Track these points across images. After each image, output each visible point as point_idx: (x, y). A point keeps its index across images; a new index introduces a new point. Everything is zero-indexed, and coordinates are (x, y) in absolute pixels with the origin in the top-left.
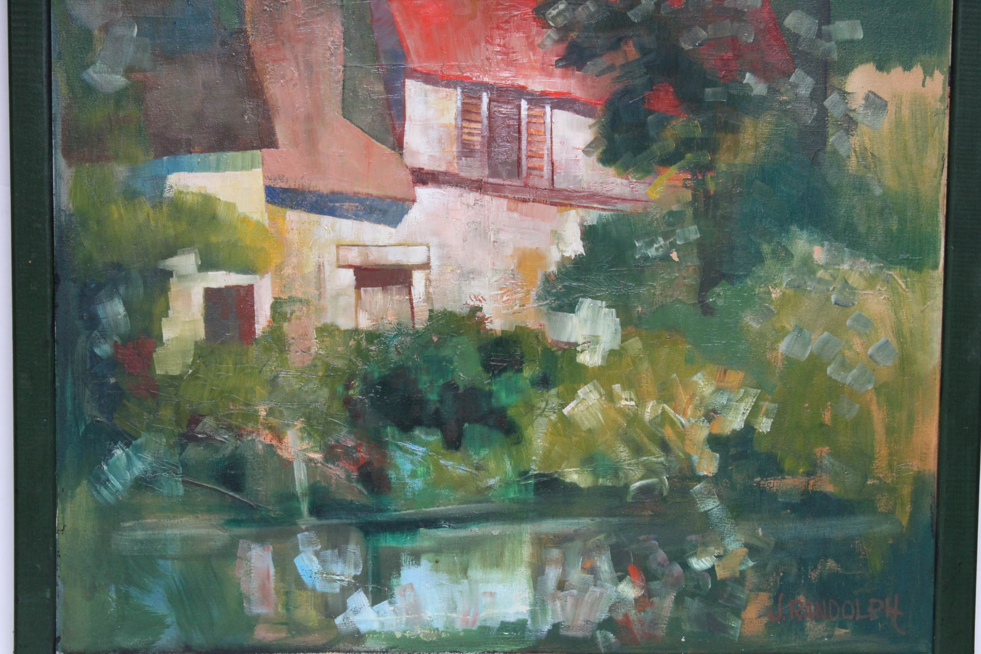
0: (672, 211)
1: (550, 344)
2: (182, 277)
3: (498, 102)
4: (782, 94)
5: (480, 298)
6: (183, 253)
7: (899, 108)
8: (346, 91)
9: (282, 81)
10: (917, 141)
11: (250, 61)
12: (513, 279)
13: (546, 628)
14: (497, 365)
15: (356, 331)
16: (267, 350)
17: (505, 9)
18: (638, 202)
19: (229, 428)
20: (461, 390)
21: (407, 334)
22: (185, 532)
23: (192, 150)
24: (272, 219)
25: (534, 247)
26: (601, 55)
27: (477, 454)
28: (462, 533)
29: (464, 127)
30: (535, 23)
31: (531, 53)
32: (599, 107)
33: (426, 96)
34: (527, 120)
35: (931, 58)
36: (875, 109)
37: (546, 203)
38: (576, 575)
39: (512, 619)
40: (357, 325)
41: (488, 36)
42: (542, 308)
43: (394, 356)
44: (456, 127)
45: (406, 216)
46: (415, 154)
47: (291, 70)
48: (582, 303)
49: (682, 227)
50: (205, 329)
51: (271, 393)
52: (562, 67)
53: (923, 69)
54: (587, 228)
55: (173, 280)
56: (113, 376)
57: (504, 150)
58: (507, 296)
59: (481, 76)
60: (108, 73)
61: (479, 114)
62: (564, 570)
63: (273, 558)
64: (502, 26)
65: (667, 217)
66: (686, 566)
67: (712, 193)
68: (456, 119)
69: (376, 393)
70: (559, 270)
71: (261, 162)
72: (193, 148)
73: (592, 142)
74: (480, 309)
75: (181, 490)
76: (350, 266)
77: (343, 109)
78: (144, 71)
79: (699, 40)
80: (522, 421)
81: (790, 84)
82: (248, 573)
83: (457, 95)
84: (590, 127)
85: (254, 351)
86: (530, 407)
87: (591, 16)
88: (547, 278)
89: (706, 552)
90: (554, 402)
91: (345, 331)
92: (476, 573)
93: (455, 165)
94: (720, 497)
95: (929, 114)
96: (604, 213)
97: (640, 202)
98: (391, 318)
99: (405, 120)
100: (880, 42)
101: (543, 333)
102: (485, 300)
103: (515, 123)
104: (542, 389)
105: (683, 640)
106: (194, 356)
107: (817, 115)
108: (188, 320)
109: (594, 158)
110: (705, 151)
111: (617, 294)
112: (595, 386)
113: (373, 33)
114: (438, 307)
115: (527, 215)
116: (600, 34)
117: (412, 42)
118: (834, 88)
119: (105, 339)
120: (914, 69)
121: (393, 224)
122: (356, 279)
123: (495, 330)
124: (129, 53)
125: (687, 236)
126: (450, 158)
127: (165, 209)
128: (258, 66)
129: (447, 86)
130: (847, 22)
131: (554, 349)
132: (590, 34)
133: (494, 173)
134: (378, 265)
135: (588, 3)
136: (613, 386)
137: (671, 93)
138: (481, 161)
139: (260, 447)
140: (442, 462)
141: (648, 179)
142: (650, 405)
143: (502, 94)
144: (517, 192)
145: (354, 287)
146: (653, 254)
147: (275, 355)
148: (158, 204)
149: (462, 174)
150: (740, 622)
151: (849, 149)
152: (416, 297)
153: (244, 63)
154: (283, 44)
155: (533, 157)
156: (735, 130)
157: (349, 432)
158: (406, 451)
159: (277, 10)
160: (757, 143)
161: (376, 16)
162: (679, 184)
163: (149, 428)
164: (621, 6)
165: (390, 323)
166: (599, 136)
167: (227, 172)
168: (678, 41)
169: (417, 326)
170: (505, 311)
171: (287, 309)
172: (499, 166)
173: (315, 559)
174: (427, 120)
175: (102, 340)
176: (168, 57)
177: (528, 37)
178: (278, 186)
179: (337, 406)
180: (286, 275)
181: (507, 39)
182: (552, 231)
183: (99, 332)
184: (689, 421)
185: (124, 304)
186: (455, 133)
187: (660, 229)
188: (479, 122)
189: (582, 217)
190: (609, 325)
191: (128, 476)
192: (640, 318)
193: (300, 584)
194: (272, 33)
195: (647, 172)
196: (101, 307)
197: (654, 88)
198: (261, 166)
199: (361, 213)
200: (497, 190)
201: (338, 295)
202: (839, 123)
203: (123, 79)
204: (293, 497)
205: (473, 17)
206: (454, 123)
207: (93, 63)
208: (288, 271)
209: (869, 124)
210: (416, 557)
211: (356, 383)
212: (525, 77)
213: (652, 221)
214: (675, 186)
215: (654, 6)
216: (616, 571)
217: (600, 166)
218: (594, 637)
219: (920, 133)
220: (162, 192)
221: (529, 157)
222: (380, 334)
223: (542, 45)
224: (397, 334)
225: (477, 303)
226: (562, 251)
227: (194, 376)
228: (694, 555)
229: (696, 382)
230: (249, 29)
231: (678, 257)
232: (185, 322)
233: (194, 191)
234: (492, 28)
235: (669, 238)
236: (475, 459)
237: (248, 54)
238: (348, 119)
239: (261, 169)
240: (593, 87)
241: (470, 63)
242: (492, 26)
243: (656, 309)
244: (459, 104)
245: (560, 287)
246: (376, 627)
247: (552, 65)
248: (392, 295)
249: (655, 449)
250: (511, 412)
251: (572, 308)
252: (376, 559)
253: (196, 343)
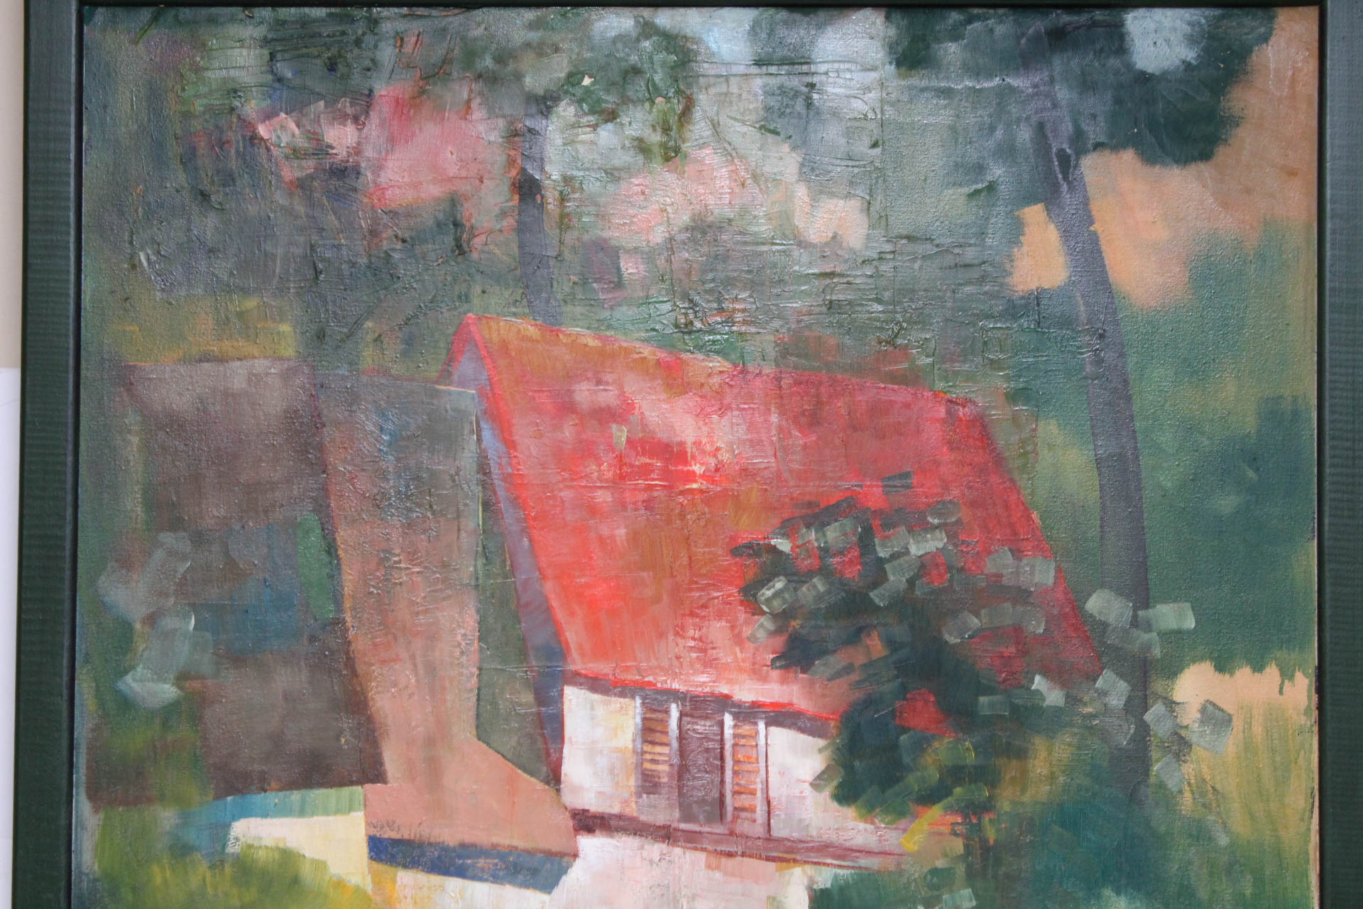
0: (936, 868)
3: (692, 716)
4: (1085, 704)
7: (1248, 724)
8: (482, 703)
9: (393, 690)
10: (1275, 769)
11: (350, 663)
17: (702, 589)
18: (888, 857)
23: (266, 787)
24: (377, 883)
26: (835, 651)
29: (646, 752)
30: (742, 608)
31: (738, 649)
32: (832, 724)
33: (592, 708)
34: (732, 742)
35: (1290, 655)
36: (1215, 725)
37: (760, 858)
41: (677, 626)
44: (634, 751)
45: (564, 878)
46: (577, 789)
47: (406, 675)
49: (951, 891)
52: (780, 668)
53: (1280, 670)
54: (818, 894)
57: (701, 783)
59: (668, 682)
60: (153, 680)
61: (666, 733)
64: (697, 612)
65: (929, 877)
67: (992, 842)
68: (634, 741)
71: (362, 803)
72: (269, 784)
73: (823, 772)
77: (477, 727)
78: (204, 678)
79: (969, 631)
81: (1096, 691)
83: (635, 707)
84: (820, 751)
87: (820, 597)
93: (633, 805)
95: (1290, 732)
96: (841, 872)
97: (891, 857)
99: (563, 741)
100: (1220, 632)
103: (716, 746)
107: (1135, 733)
109: (827, 793)
110: (981, 784)
113: (519, 623)
115: (733, 875)
116: (833, 623)
117: (574, 634)
118: (1158, 697)
120: (1268, 670)
121: (546, 888)
124: (183, 653)
125: (959, 903)
126: (626, 795)
127: (228, 869)
128: (360, 668)
129: (622, 695)
130: (1172, 605)
132: (819, 623)
133: (688, 817)
135: (815, 580)
137: (931, 704)
138: (668, 799)
141: (903, 823)
143: (697, 706)
144: (718, 842)
148: (218, 863)
149: (643, 818)
151: (1181, 781)
153: (342, 666)
154: (395, 638)
155: (741, 793)
156: (1021, 754)
159: (388, 592)
160: (1053, 773)
161: (524, 600)
162: (945, 829)
164: (861, 584)
166: (833, 763)
167: (315, 818)
168: (940, 632)
172: (694, 805)
174: (593, 742)
176: (237, 658)
177: (733, 628)
178: (386, 836)
181: (704, 630)
182: (768, 898)
186: (632, 760)
187: (920, 894)
188: (666, 745)
189: (811, 877)
194: (380, 624)
195: (901, 813)
197: (908, 696)
198: (362, 807)
199: (501, 873)
200: (692, 840)
202: (1166, 745)
203: (174, 689)
205: (657, 599)
206: (631, 746)
207: (133, 668)
209: (1207, 746)
212: (730, 682)
213: (909, 883)
214: (941, 834)
215: (907, 584)
217: (835, 805)
219: (1278, 759)
220: (224, 846)
221: (735, 793)
223: (752, 638)
230: (348, 619)
233: (269, 845)
234: (684, 615)
235: (933, 907)
237: (347, 653)
238: (484, 742)
239: (363, 813)
240: (824, 696)
241: (654, 663)
242: (682, 612)
244: (638, 720)
247: (767, 666)
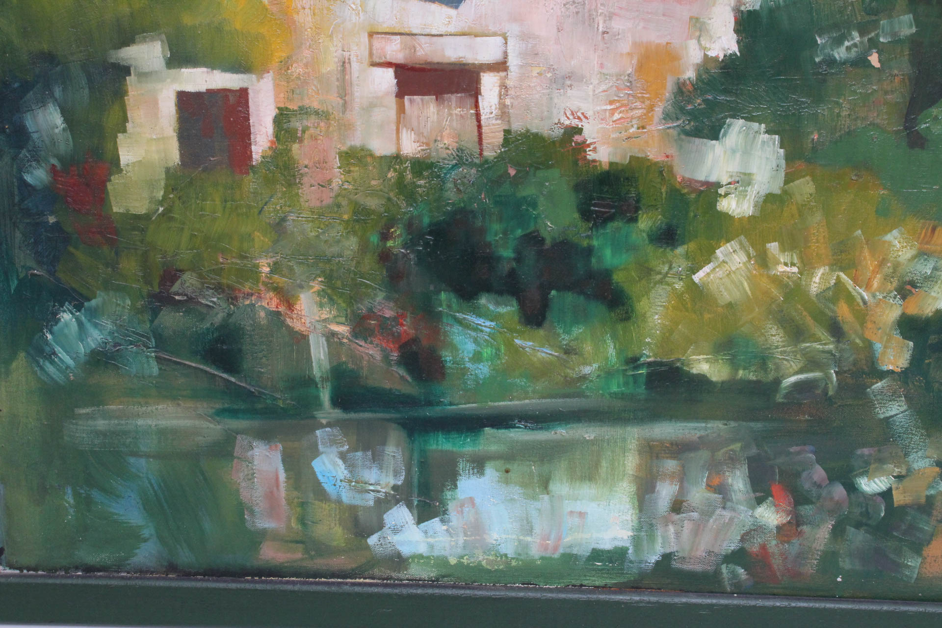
1: (680, 183)
2: (144, 76)
5: (579, 114)
6: (144, 40)
12: (630, 88)
13: (653, 558)
14: (600, 212)
15: (397, 158)
16: (270, 181)
19: (219, 288)
20: (548, 242)
21: (472, 165)
22: (164, 423)
25: (663, 41)
27: (568, 333)
28: (542, 436)
38: (698, 494)
39: (607, 546)
40: (399, 149)
42: (671, 131)
43: (451, 195)
48: (729, 126)
49: (890, 17)
50: (180, 151)
51: (275, 242)
54: (745, 16)
55: (131, 80)
56: (52, 213)
58: (620, 112)
62: (681, 487)
63: (284, 461)
66: (852, 488)
69: (426, 244)
70: (699, 77)
74: (579, 131)
75: (155, 369)
76: (389, 64)
80: (633, 290)
82: (250, 478)
85: (250, 183)
86: (646, 271)
88: (680, 89)
89: (880, 472)
90: (680, 265)
91: (381, 157)
92: (560, 487)
94: (909, 399)
98: (447, 143)
101: (670, 168)
102: (586, 118)
104: (665, 245)
105: (839, 579)
106: (166, 187)
108: (154, 137)
111: (783, 114)
112: (741, 244)
114: (517, 126)
119: (38, 161)
121: (452, 3)
122: (398, 84)
123: (600, 162)
125: (897, 30)
131: (686, 191)
134: (430, 63)
136: (768, 245)
139: (262, 314)
140: (518, 342)
142: (820, 272)
145: (395, 95)
146: (842, 55)
147: (280, 189)
150: (920, 560)
152: (486, 111)
157: (387, 298)
158: (466, 326)
163: (107, 286)
165: (447, 148)
169: (486, 153)
170: (614, 136)
171: (297, 124)
173: (340, 462)
175: (34, 164)
179: (369, 263)
180: (295, 75)
182: (691, 18)
183: (29, 151)
184: (874, 296)
185: (62, 114)
187: (856, 19)
190: (767, 159)
191: (82, 349)
192: (814, 149)
193: (321, 493)
196: (29, 117)
201: (370, 107)
204: (310, 382)
208: (297, 69)
210: (479, 464)
211: (398, 231)
213: (845, 7)
216: (754, 491)
218: (717, 573)
222: (432, 163)
224: (456, 164)
225: (575, 122)
226: (705, 49)
227: (167, 215)
228: (865, 473)
229: (890, 243)
231: (880, 61)
232: (152, 139)
235: (869, 33)
236: (565, 339)
243: (841, 137)
245: (699, 101)
246: (422, 549)
248: (450, 107)
249: (822, 333)
250: (618, 278)
251: (714, 133)
252: (424, 465)
253: (168, 170)
